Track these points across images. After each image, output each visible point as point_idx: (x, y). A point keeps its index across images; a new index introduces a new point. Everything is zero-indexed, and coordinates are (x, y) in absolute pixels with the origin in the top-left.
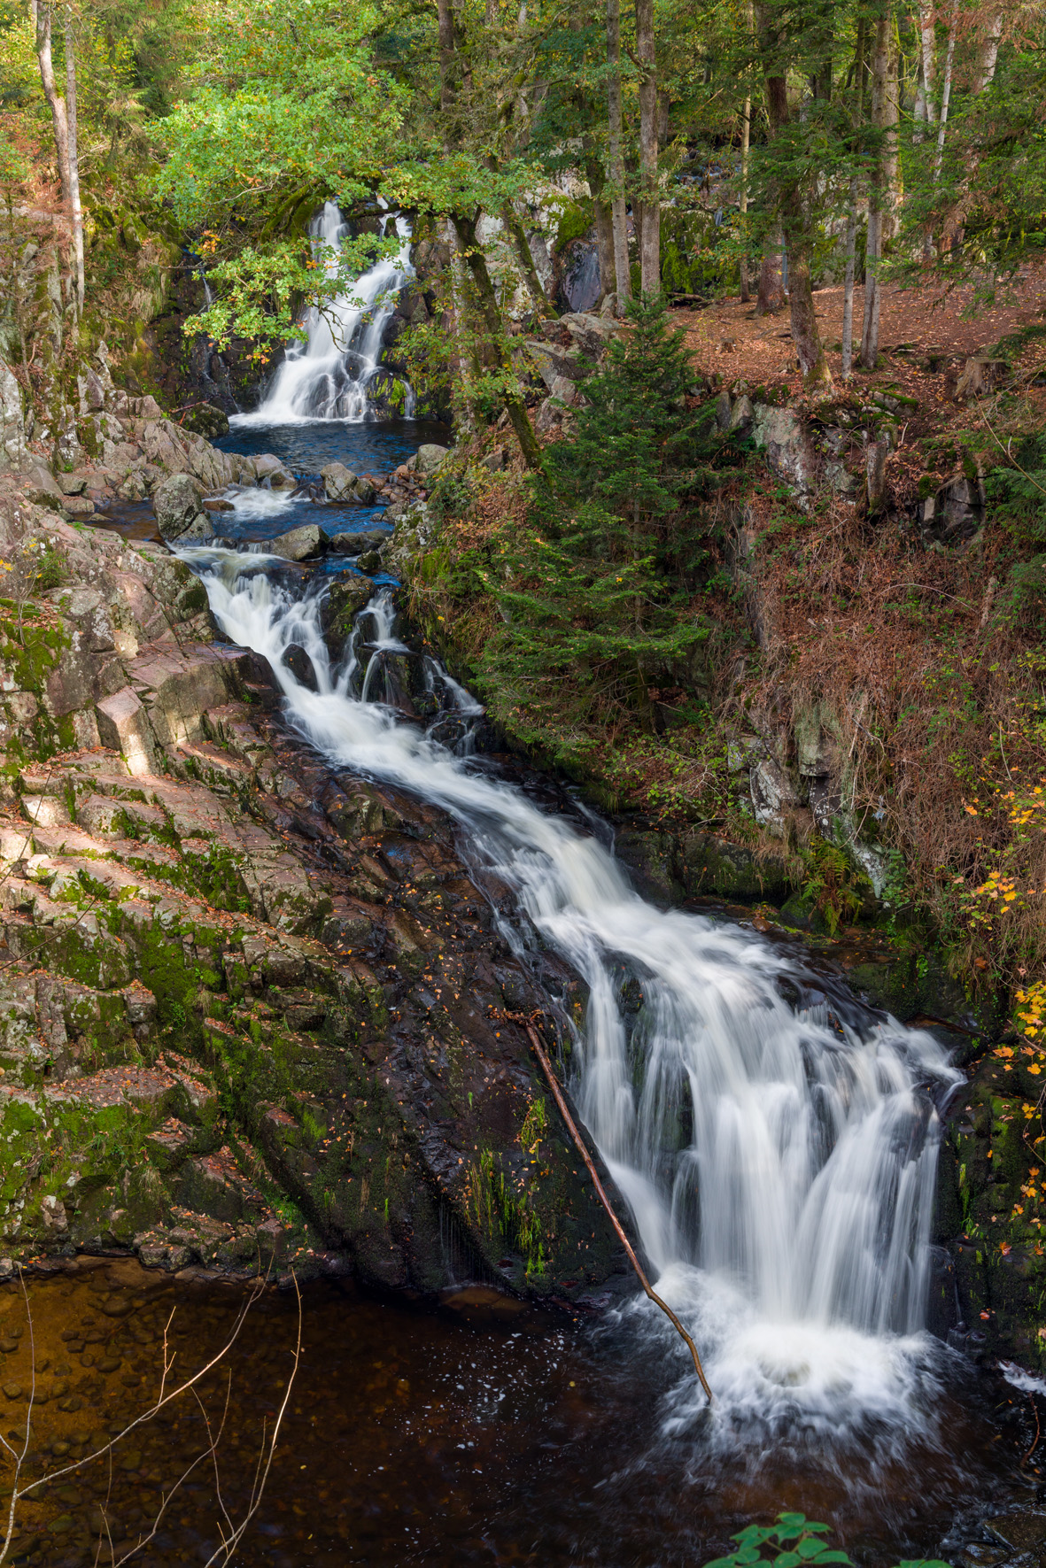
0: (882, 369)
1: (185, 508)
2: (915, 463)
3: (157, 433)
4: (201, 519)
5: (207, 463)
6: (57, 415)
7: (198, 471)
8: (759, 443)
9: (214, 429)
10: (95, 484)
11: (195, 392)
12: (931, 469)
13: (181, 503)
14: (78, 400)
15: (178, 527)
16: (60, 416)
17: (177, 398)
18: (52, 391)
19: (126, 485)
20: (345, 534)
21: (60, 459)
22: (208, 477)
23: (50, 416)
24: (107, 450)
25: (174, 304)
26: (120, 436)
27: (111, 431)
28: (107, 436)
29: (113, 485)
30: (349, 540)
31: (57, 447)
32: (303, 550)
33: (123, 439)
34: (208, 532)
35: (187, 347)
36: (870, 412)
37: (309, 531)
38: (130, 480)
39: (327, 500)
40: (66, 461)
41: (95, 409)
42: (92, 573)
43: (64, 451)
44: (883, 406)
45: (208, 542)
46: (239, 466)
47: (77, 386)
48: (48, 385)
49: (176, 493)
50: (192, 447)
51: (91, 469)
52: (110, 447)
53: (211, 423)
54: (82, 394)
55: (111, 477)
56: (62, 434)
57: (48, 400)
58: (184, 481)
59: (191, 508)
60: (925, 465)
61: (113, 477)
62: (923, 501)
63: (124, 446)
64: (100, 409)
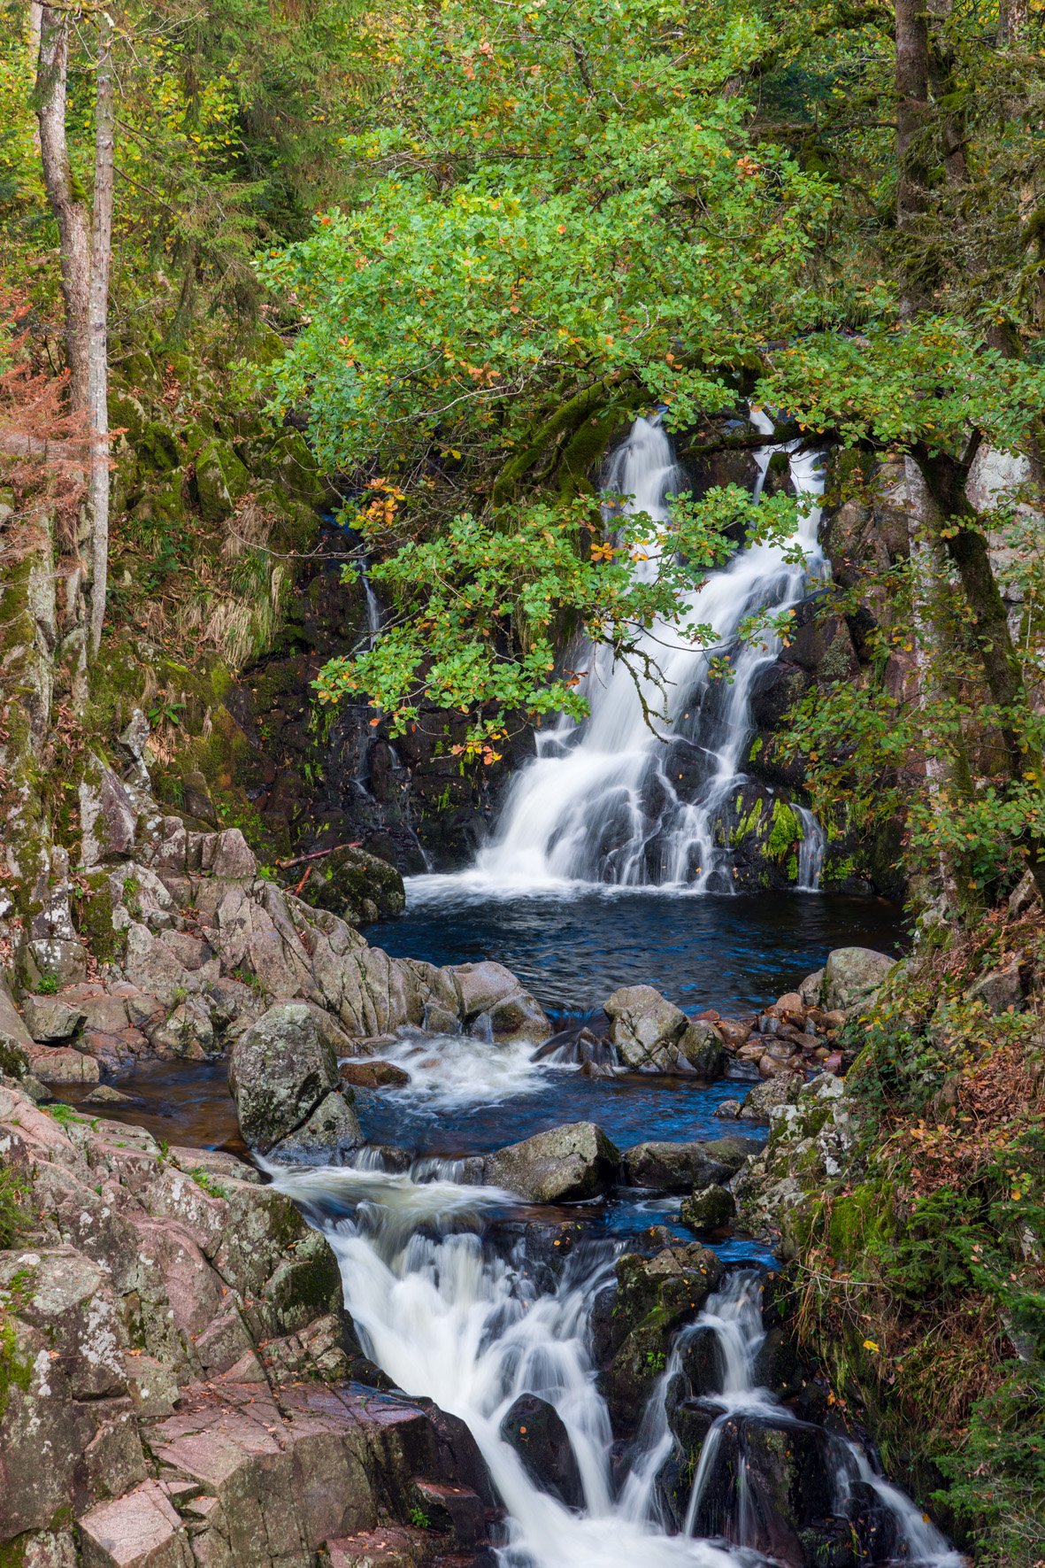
1: (300, 1079)
3: (245, 912)
4: (334, 1105)
5: (353, 980)
6: (31, 869)
7: (333, 996)
9: (370, 905)
10: (105, 1020)
11: (334, 823)
13: (291, 1067)
14: (78, 836)
15: (281, 1121)
16: (37, 869)
17: (294, 835)
18: (22, 816)
19: (173, 1024)
20: (655, 1146)
21: (30, 965)
22: (352, 1011)
23: (15, 869)
24: (135, 946)
25: (298, 631)
26: (164, 915)
27: (144, 904)
28: (136, 915)
29: (143, 1024)
30: (665, 1158)
31: (27, 938)
32: (560, 1178)
33: (172, 923)
34: (347, 1133)
35: (321, 725)
37: (575, 1137)
38: (181, 1013)
39: (618, 1069)
40: (43, 969)
41: (113, 857)
42: (86, 1218)
43: (41, 946)
45: (344, 1156)
46: (424, 988)
47: (77, 805)
48: (15, 803)
49: (280, 1044)
50: (323, 942)
51: (97, 988)
52: (140, 939)
53: (366, 891)
54: (87, 823)
55: (139, 1005)
56: (38, 908)
57: (14, 836)
58: (300, 1018)
59: (312, 1080)
61: (145, 1006)
63: (173, 938)
64: (125, 857)
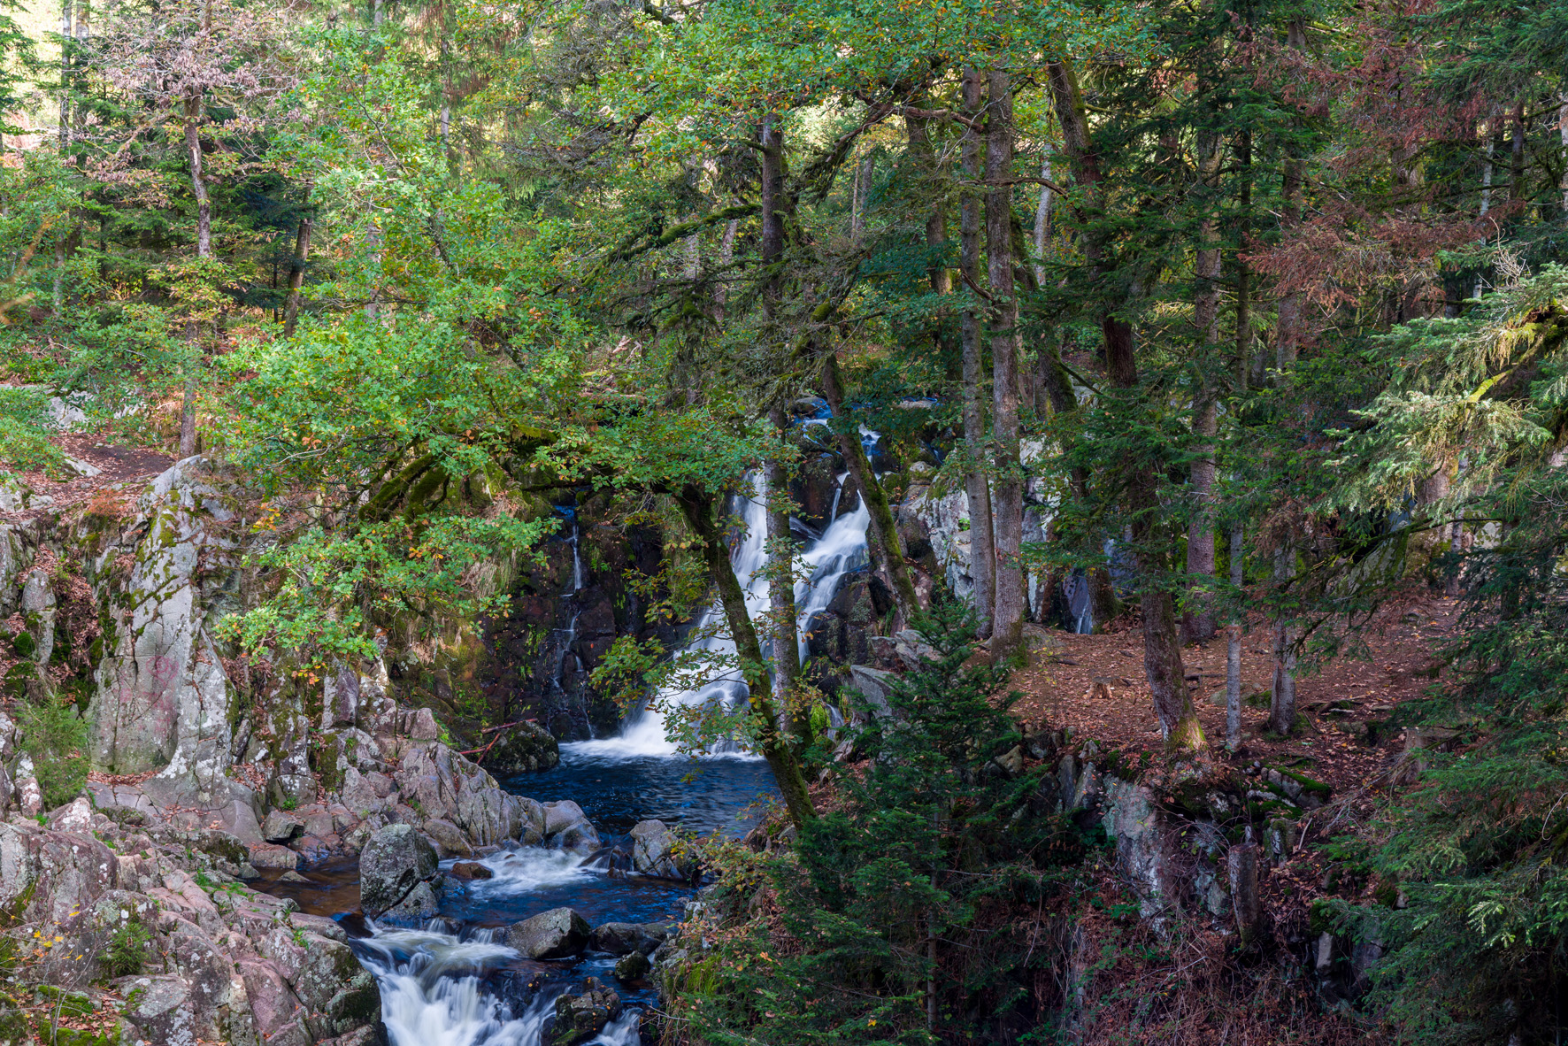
0: (1299, 735)
1: (401, 872)
2: (1311, 879)
3: (420, 763)
4: (422, 890)
5: (478, 809)
6: (282, 729)
7: (465, 819)
8: (1110, 832)
9: (533, 760)
10: (318, 829)
11: (534, 705)
12: (1332, 890)
13: (395, 864)
14: (321, 710)
15: (387, 899)
16: (285, 730)
17: (507, 712)
18: (279, 696)
19: (357, 833)
20: (614, 925)
21: (278, 791)
22: (476, 828)
23: (272, 729)
24: (349, 782)
25: (526, 581)
26: (371, 762)
27: (361, 755)
28: (353, 762)
29: (342, 831)
30: (619, 933)
31: (276, 773)
32: (545, 944)
33: (377, 767)
34: (428, 907)
35: (534, 642)
36: (1257, 798)
37: (559, 917)
38: (363, 826)
39: (633, 873)
40: (287, 794)
41: (340, 724)
42: (195, 957)
43: (286, 779)
44: (1279, 791)
45: (417, 922)
46: (524, 815)
47: (322, 689)
48: (275, 687)
49: (389, 850)
51: (320, 806)
52: (353, 776)
53: (531, 751)
54: (327, 702)
55: (342, 819)
56: (285, 755)
57: (273, 708)
58: (403, 833)
59: (409, 873)
60: (1324, 883)
61: (345, 820)
62: (1318, 937)
63: (375, 776)
64: (349, 724)
